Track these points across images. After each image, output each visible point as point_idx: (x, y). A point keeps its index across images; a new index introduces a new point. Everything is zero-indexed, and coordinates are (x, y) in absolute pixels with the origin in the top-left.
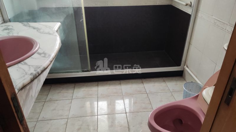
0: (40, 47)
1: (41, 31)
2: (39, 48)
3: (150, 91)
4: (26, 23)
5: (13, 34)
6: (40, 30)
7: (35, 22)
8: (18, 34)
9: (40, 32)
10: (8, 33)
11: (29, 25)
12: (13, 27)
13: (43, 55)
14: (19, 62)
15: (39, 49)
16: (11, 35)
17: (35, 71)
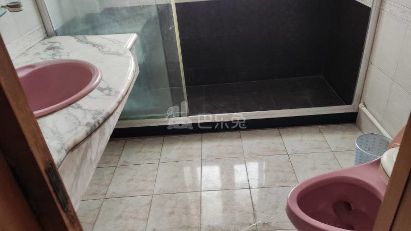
0: (103, 78)
1: (106, 49)
2: (101, 79)
3: (293, 150)
4: (81, 37)
5: (60, 56)
6: (103, 48)
7: (96, 34)
8: (68, 55)
9: (104, 52)
10: (53, 55)
11: (87, 40)
12: (60, 44)
13: (106, 92)
14: (69, 104)
15: (102, 81)
16: (57, 58)
17: (93, 119)
